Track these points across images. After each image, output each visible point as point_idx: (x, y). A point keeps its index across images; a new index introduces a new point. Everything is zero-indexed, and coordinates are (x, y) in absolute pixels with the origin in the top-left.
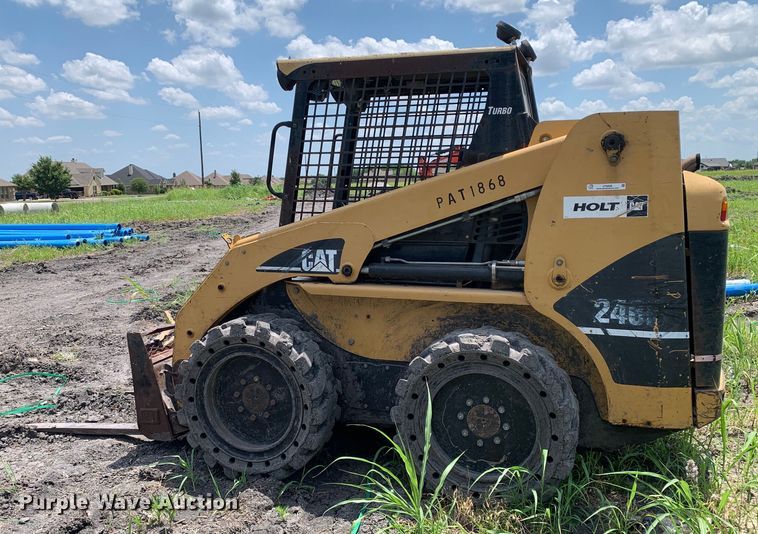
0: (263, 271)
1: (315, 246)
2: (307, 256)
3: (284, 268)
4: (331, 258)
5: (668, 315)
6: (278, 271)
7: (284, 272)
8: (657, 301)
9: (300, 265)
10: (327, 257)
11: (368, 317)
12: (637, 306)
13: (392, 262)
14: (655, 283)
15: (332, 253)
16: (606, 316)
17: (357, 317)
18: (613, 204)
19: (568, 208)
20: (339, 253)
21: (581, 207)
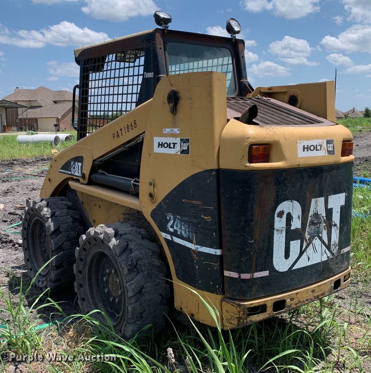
0: (61, 172)
1: (75, 160)
3: (67, 172)
4: (80, 167)
5: (202, 233)
8: (195, 221)
9: (71, 170)
10: (78, 167)
11: (100, 206)
12: (185, 222)
14: (194, 206)
15: (80, 164)
16: (172, 227)
17: (96, 205)
18: (174, 144)
19: (156, 145)
20: (82, 165)
21: (161, 145)
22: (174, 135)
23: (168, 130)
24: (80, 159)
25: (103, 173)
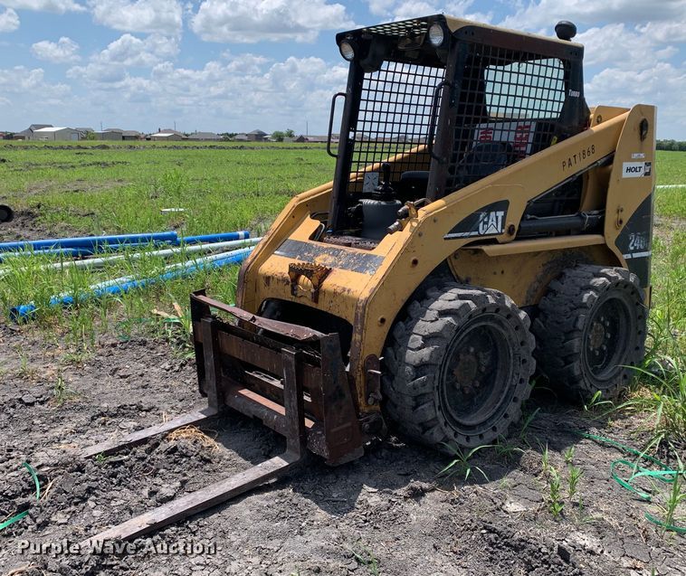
0: (449, 238)
1: (490, 208)
2: (483, 220)
3: (467, 234)
4: (500, 218)
6: (462, 237)
7: (466, 237)
9: (477, 230)
10: (497, 218)
11: (503, 272)
13: (531, 219)
15: (501, 214)
16: (633, 245)
17: (495, 273)
18: (640, 167)
19: (624, 170)
20: (505, 214)
21: (629, 170)
22: (640, 160)
23: (636, 155)
24: (502, 205)
25: (534, 219)
